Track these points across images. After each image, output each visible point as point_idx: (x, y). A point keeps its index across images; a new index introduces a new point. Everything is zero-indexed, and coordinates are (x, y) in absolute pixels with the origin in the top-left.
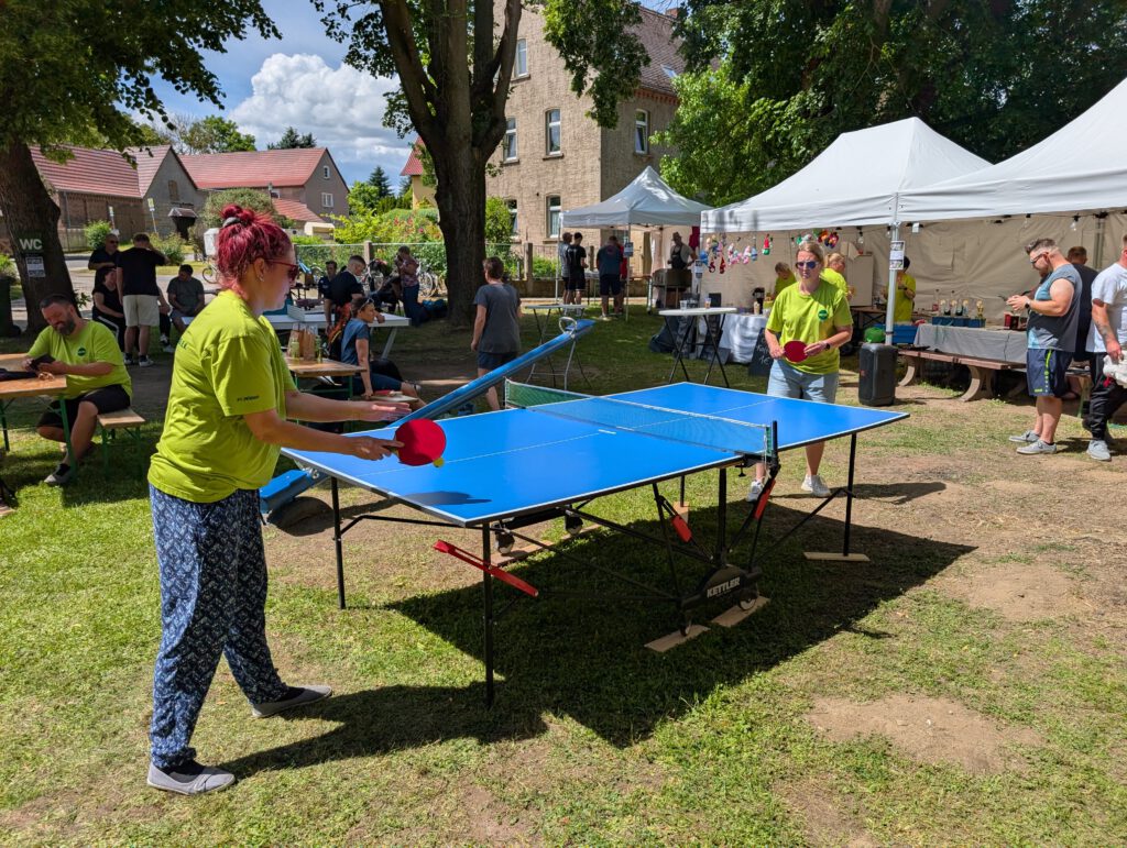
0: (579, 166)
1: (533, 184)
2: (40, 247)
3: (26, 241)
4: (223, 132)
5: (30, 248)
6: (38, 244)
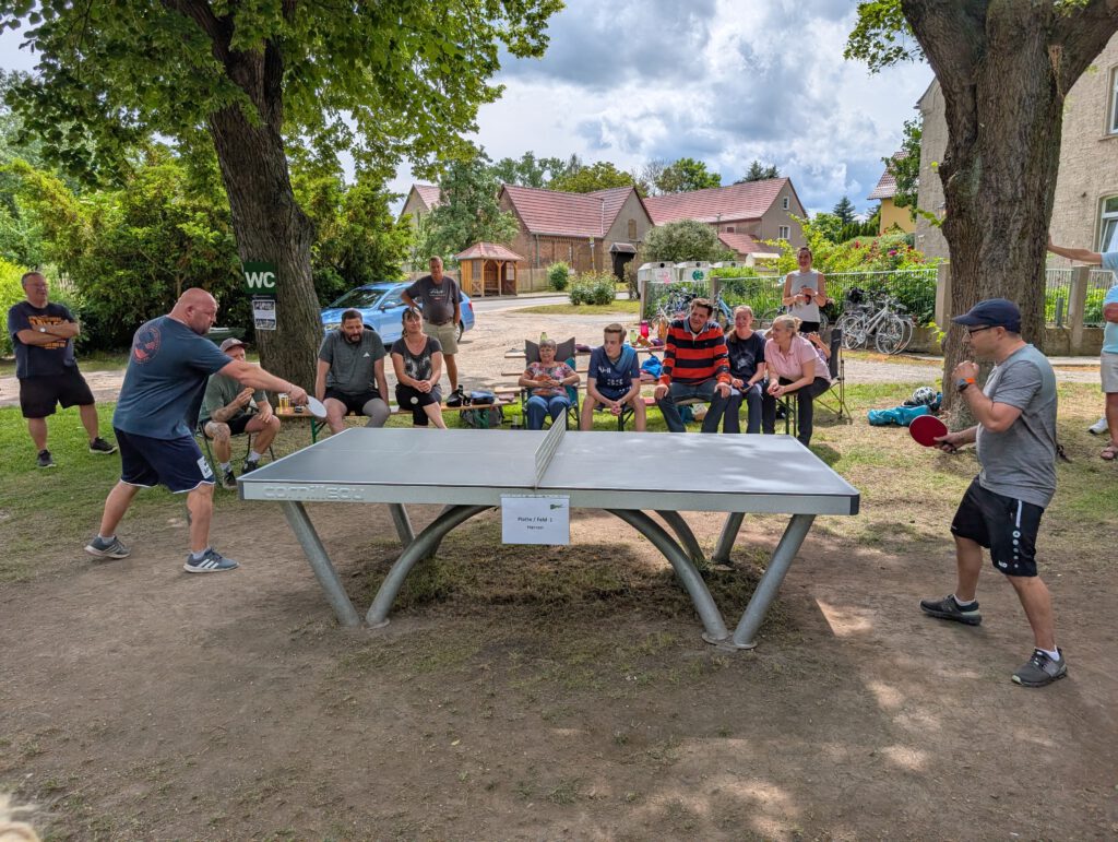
1: (1077, 181)
2: (273, 284)
3: (254, 274)
5: (259, 286)
6: (269, 278)
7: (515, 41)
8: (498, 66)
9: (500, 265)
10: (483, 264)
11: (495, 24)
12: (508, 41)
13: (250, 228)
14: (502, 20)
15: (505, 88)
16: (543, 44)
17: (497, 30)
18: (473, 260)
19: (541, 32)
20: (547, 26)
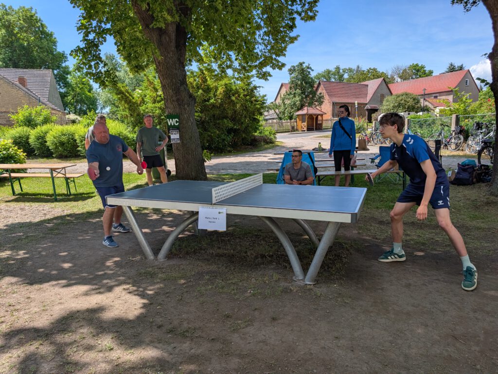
2: (178, 124)
3: (171, 120)
4: (418, 71)
5: (173, 125)
6: (177, 122)
7: (303, 14)
8: (296, 27)
9: (315, 117)
10: (307, 117)
11: (294, 8)
12: (300, 14)
13: (169, 101)
14: (297, 6)
15: (299, 36)
16: (314, 14)
17: (295, 10)
18: (303, 115)
19: (314, 9)
20: (317, 6)
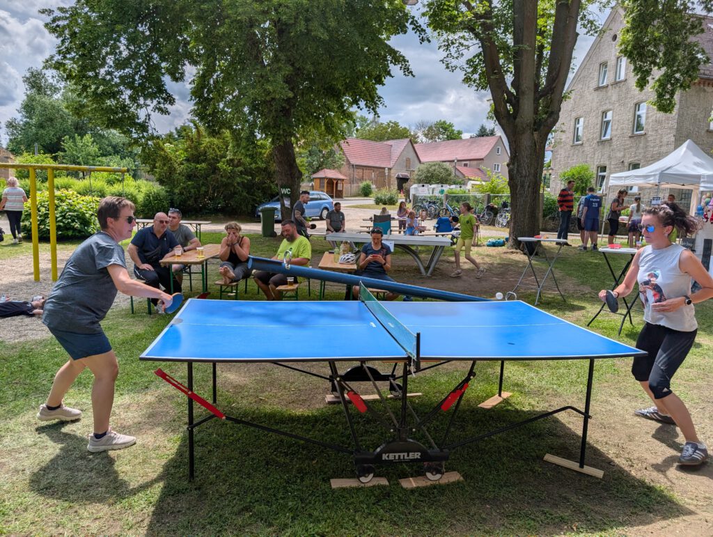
0: (658, 141)
1: (619, 155)
2: (290, 192)
3: (284, 189)
4: (445, 129)
9: (335, 182)
10: (326, 181)
18: (320, 178)
